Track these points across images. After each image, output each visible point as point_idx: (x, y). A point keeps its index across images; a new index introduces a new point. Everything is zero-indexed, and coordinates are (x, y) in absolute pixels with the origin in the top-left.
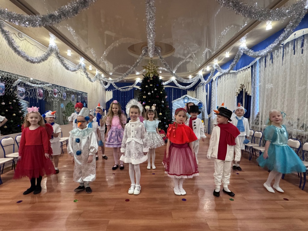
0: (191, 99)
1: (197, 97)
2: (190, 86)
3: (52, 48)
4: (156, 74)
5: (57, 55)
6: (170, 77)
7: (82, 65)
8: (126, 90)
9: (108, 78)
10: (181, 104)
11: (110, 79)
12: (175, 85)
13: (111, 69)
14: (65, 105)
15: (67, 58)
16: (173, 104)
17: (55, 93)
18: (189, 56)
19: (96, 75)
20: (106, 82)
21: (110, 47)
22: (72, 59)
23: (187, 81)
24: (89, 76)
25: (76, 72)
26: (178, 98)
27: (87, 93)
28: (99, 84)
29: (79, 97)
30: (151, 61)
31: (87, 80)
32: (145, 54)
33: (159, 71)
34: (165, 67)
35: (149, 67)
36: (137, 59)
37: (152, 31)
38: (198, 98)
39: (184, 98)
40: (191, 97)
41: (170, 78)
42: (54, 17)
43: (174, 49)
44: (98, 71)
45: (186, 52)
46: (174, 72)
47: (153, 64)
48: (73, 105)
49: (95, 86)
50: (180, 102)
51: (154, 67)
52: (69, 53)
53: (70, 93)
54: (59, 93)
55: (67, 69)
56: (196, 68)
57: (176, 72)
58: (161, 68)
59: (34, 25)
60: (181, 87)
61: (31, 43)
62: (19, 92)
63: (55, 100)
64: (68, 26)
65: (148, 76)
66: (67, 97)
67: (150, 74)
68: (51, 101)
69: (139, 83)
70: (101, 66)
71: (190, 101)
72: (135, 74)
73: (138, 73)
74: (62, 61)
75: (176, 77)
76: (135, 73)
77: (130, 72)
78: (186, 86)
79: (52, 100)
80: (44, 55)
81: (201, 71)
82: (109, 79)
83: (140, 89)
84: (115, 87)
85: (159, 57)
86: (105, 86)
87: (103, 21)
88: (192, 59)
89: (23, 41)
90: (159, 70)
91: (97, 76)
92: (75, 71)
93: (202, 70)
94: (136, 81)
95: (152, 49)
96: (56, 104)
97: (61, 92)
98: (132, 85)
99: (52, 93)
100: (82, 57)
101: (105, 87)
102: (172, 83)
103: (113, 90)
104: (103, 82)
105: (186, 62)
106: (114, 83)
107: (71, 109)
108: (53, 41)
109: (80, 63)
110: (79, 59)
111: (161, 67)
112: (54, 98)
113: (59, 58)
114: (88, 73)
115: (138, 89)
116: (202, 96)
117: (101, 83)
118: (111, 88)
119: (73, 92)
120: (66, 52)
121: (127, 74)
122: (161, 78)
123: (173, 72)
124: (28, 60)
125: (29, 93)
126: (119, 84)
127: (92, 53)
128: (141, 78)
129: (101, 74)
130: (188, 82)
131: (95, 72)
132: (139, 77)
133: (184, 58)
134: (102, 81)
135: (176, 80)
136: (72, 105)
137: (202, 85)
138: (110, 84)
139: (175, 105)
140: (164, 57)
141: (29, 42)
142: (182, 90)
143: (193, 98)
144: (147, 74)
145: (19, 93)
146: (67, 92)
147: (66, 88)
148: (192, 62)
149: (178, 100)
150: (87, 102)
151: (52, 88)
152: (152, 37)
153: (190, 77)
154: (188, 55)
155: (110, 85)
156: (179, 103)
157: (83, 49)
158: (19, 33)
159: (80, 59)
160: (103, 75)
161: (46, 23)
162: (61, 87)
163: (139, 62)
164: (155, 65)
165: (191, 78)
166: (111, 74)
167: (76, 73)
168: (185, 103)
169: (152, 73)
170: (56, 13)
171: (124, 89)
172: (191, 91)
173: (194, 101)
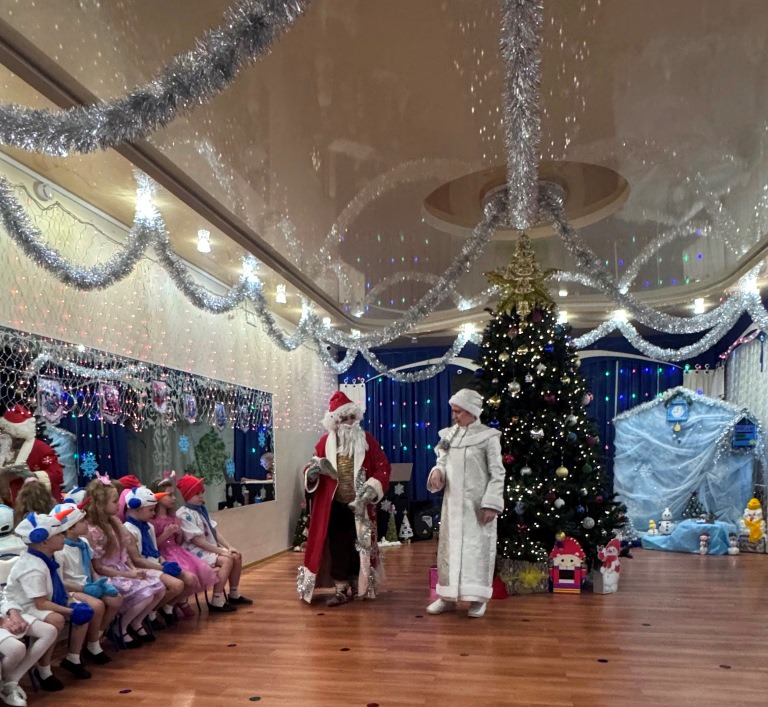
0: (702, 404)
1: (731, 395)
2: (699, 348)
3: (144, 227)
4: (545, 303)
5: (164, 251)
6: (605, 313)
7: (251, 287)
8: (419, 378)
9: (350, 333)
10: (657, 430)
11: (356, 334)
12: (628, 347)
13: (360, 295)
14: (194, 443)
15: (196, 260)
16: (618, 431)
17: (158, 396)
18: (693, 213)
19: (302, 320)
20: (338, 347)
21: (354, 206)
22: (216, 267)
23: (682, 326)
24: (276, 326)
25: (231, 313)
26: (639, 401)
27: (269, 396)
28: (315, 358)
29: (243, 408)
30: (522, 247)
31: (267, 341)
32: (495, 219)
33: (558, 289)
34: (580, 270)
35: (514, 274)
36: (463, 243)
37: (527, 113)
38: (735, 401)
39: (669, 403)
40: (703, 398)
41: (607, 317)
42: (151, 105)
43: (626, 183)
44: (309, 304)
45: (679, 194)
46: (624, 291)
47: (529, 259)
48: (223, 444)
49: (300, 366)
50: (648, 420)
51: (536, 271)
52: (205, 240)
53: (211, 397)
54: (174, 398)
55: (199, 302)
56: (726, 263)
57: (631, 289)
58: (566, 276)
59: (84, 147)
60: (655, 352)
61: (75, 218)
62: (43, 396)
63: (159, 425)
64: (200, 139)
65: (509, 312)
66: (200, 412)
67: (516, 302)
68: (146, 427)
69: (469, 344)
70: (321, 283)
71: (699, 413)
72: (453, 310)
73: (465, 305)
74: (179, 275)
75: (634, 309)
76: (455, 306)
77: (435, 299)
78: (677, 348)
79: (151, 422)
80: (120, 255)
81: (754, 278)
82: (350, 336)
83: (474, 368)
84: (376, 365)
85: (555, 225)
86: (334, 364)
87: (324, 100)
88: (711, 223)
89: (50, 212)
90: (557, 285)
91: (305, 324)
92: (226, 308)
93: (757, 268)
94: (460, 336)
95: (527, 194)
96: (165, 439)
97: (179, 391)
98: (441, 356)
99: (149, 397)
100: (251, 256)
101: (335, 369)
102: (615, 340)
103: (366, 379)
104: (329, 348)
105: (679, 239)
106: (371, 350)
107: (215, 459)
108: (147, 201)
109: (243, 280)
110: (239, 263)
111: (565, 270)
112: (156, 416)
113: (169, 263)
114: (274, 316)
115: (466, 371)
116: (757, 390)
117: (320, 352)
118: (359, 370)
119: (218, 391)
120: (194, 241)
121: (422, 311)
122: (563, 318)
123: (617, 290)
124: (67, 279)
125: (76, 402)
126: (390, 354)
127: (283, 237)
128: (479, 325)
129: (322, 317)
130: (689, 330)
131: (298, 310)
132: (472, 321)
133: (671, 221)
134: (325, 346)
135: (634, 323)
136: (218, 442)
137: (758, 337)
138: (355, 354)
139: (628, 431)
140: (577, 224)
141: (69, 213)
142: (661, 365)
143: (711, 401)
144: (505, 303)
145: (44, 401)
146: (200, 394)
147: (195, 376)
148: (708, 238)
149: (643, 411)
150: (271, 430)
151: (149, 380)
152: (529, 139)
153: (699, 306)
154: (690, 208)
155: (356, 358)
156: (645, 423)
157: (251, 223)
158: (37, 184)
159: (241, 262)
160: (327, 322)
161: (123, 131)
162: (178, 373)
163: (472, 253)
164: (537, 265)
165: (703, 311)
166: (359, 314)
167: (231, 318)
168: (675, 422)
169: (526, 297)
170: (157, 88)
171: (410, 376)
172: (703, 368)
173: (717, 415)
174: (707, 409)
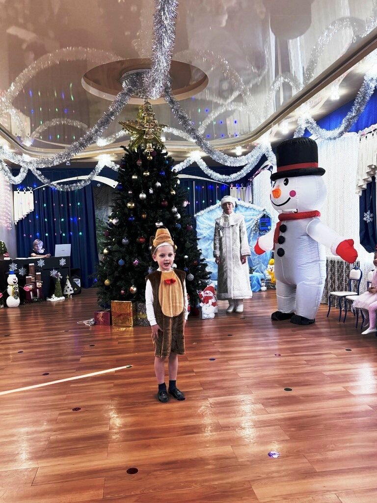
0: (242, 206)
2: (240, 175)
6: (188, 152)
8: (73, 188)
9: (22, 155)
11: (26, 158)
12: (201, 173)
13: (28, 130)
16: (197, 222)
40: (243, 203)
41: (188, 155)
50: (214, 216)
60: (217, 176)
69: (106, 168)
76: (95, 143)
78: (229, 175)
82: (23, 158)
84: (42, 179)
86: (13, 178)
94: (99, 162)
98: (88, 174)
101: (13, 181)
102: (194, 169)
103: (34, 188)
106: (38, 169)
115: (103, 185)
126: (52, 172)
128: (111, 156)
130: (236, 165)
132: (107, 153)
134: (5, 165)
135: (204, 159)
137: (269, 169)
138: (27, 171)
139: (203, 223)
142: (219, 184)
149: (211, 211)
153: (239, 150)
155: (28, 174)
171: (66, 187)
172: (240, 187)
173: (250, 213)
174: (245, 209)
